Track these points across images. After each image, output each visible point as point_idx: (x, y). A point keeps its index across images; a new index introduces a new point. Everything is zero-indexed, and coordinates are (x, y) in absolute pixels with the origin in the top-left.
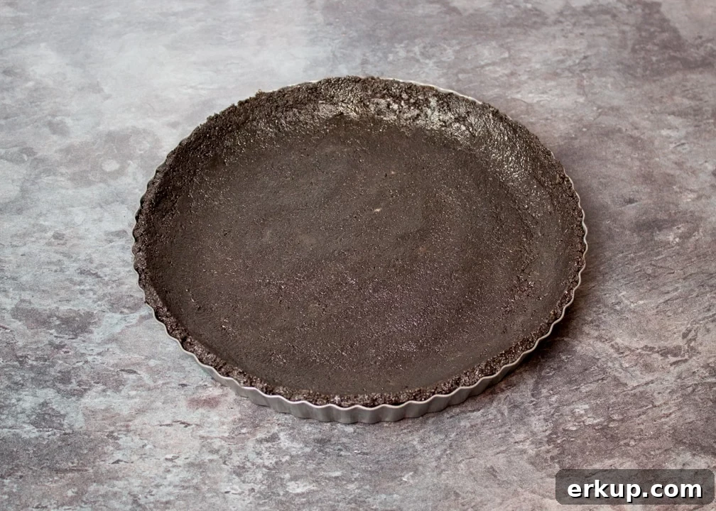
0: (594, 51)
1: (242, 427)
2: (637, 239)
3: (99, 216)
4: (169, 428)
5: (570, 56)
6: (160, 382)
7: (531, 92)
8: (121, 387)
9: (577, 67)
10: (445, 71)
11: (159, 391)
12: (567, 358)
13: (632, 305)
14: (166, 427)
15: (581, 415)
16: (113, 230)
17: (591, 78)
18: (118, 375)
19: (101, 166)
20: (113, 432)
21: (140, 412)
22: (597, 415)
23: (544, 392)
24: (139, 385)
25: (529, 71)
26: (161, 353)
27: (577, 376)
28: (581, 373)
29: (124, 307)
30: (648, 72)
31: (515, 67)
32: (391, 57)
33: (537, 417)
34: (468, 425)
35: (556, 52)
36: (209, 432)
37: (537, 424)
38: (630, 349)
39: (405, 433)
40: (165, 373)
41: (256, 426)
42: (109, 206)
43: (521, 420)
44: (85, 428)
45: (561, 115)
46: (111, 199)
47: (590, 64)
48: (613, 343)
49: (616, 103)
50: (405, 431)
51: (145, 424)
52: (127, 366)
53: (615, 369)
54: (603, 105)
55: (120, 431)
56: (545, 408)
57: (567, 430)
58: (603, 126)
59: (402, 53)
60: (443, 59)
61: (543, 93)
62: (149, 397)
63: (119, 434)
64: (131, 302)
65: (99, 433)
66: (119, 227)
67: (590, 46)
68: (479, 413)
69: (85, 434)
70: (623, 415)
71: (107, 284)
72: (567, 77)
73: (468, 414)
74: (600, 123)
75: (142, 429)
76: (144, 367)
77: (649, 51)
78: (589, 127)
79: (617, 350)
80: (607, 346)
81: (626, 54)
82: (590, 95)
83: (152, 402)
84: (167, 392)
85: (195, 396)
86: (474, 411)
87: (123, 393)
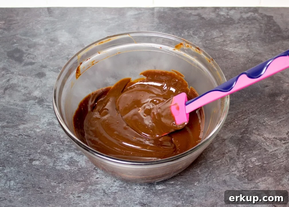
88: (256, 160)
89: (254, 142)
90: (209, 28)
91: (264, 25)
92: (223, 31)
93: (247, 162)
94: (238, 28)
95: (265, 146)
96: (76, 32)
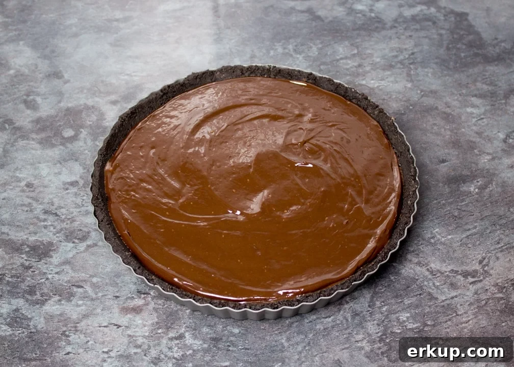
0: (420, 48)
1: (158, 328)
2: (447, 190)
3: (59, 170)
4: (105, 328)
5: (402, 52)
6: (100, 294)
7: (373, 80)
8: (72, 298)
9: (406, 61)
10: (311, 63)
11: (99, 301)
12: (395, 278)
13: (443, 239)
14: (103, 328)
15: (404, 321)
16: (69, 180)
17: (416, 69)
18: (70, 289)
19: (61, 134)
20: (65, 331)
21: (85, 316)
22: (415, 321)
23: (378, 304)
24: (85, 297)
25: (372, 64)
26: (101, 272)
27: (402, 292)
28: (405, 290)
29: (76, 238)
30: (458, 65)
31: (363, 61)
32: (272, 53)
33: (372, 323)
34: (322, 328)
35: (392, 50)
36: (134, 332)
37: (372, 328)
38: (440, 272)
39: (276, 334)
40: (104, 287)
41: (168, 328)
42: (66, 163)
43: (361, 325)
44: (45, 328)
45: (394, 97)
46: (68, 158)
47: (416, 58)
48: (428, 267)
49: (434, 87)
50: (276, 332)
51: (89, 325)
52: (77, 282)
53: (429, 286)
54: (425, 89)
55: (70, 330)
56: (378, 316)
57: (394, 332)
58: (425, 105)
59: (280, 50)
60: (310, 55)
61: (381, 80)
62: (92, 306)
63: (69, 333)
64: (80, 235)
65: (55, 332)
66: (73, 179)
67: (416, 45)
68: (330, 320)
69: (45, 333)
70: (434, 321)
71: (63, 221)
72: (400, 68)
73: (322, 320)
74: (423, 103)
75: (86, 330)
76: (89, 284)
77: (459, 49)
78: (414, 105)
79: (432, 272)
80: (424, 270)
81: (442, 51)
82: (415, 82)
83: (95, 309)
84: (105, 302)
85: (125, 305)
86: (326, 318)
87: (73, 303)
88: (410, 318)
89: (406, 280)
90: (330, 38)
91: (448, 32)
92: (358, 44)
93: (390, 321)
94: (390, 38)
95: (430, 288)
96: (47, 47)
